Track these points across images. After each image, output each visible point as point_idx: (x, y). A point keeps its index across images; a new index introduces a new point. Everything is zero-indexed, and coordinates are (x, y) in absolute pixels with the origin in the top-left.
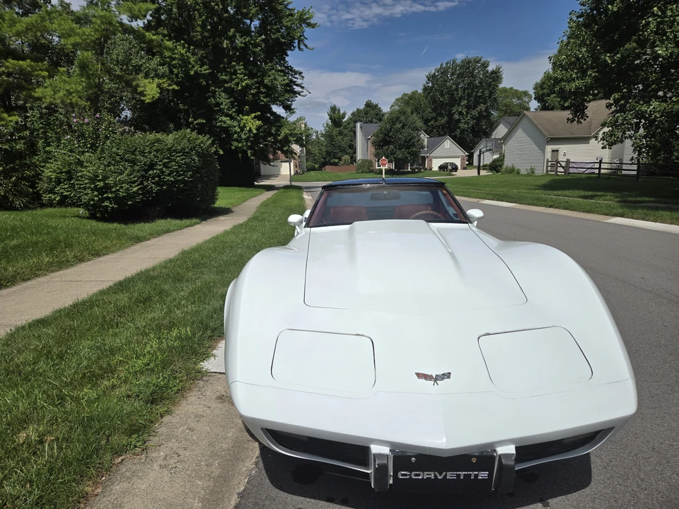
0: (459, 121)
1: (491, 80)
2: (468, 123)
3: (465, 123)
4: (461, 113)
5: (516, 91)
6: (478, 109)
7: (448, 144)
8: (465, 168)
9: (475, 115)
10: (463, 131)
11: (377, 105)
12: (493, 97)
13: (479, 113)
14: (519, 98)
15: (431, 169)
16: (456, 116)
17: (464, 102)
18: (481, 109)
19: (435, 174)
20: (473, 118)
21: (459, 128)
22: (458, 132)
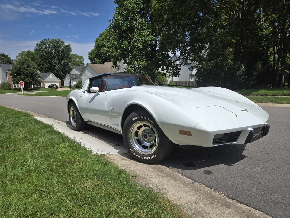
0: (55, 66)
1: (67, 50)
2: (59, 68)
3: (58, 67)
4: (55, 63)
5: (78, 56)
6: (63, 61)
7: (51, 76)
8: (61, 87)
9: (63, 64)
10: (57, 71)
11: (7, 56)
12: (69, 57)
13: (64, 63)
14: (80, 59)
15: (44, 88)
16: (54, 64)
17: (57, 58)
18: (65, 62)
19: (47, 89)
20: (61, 65)
21: (56, 69)
22: (55, 71)
